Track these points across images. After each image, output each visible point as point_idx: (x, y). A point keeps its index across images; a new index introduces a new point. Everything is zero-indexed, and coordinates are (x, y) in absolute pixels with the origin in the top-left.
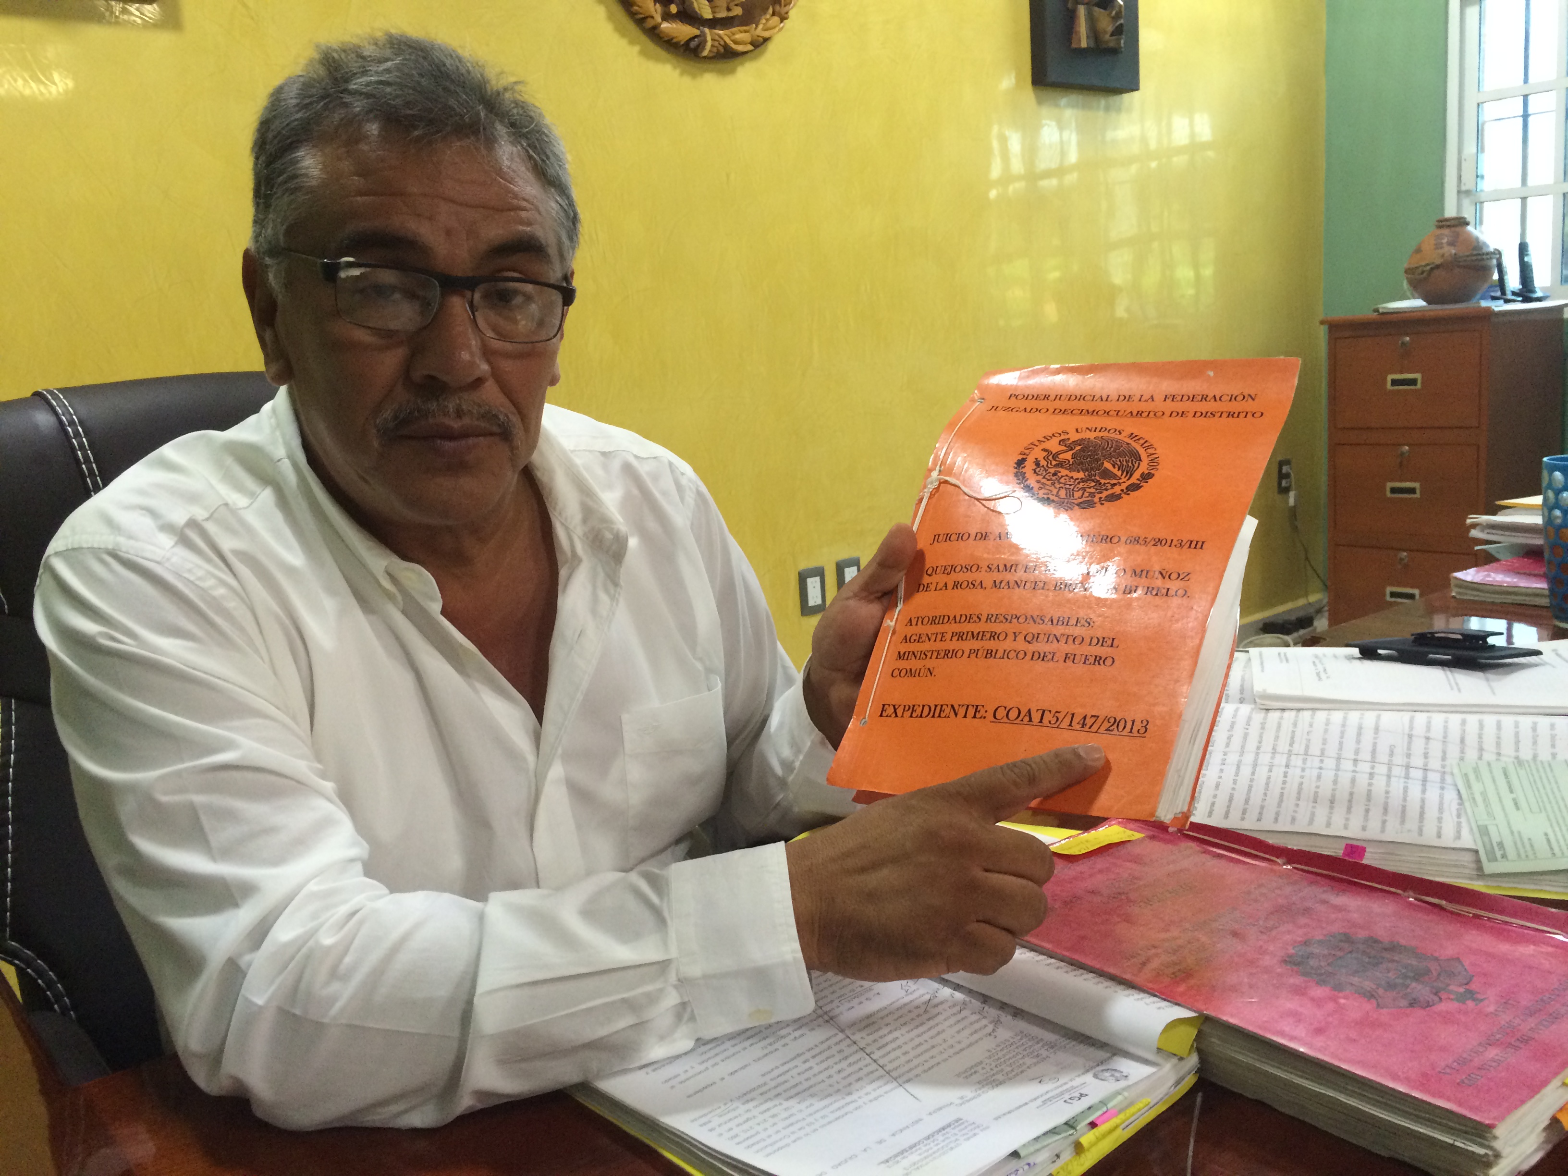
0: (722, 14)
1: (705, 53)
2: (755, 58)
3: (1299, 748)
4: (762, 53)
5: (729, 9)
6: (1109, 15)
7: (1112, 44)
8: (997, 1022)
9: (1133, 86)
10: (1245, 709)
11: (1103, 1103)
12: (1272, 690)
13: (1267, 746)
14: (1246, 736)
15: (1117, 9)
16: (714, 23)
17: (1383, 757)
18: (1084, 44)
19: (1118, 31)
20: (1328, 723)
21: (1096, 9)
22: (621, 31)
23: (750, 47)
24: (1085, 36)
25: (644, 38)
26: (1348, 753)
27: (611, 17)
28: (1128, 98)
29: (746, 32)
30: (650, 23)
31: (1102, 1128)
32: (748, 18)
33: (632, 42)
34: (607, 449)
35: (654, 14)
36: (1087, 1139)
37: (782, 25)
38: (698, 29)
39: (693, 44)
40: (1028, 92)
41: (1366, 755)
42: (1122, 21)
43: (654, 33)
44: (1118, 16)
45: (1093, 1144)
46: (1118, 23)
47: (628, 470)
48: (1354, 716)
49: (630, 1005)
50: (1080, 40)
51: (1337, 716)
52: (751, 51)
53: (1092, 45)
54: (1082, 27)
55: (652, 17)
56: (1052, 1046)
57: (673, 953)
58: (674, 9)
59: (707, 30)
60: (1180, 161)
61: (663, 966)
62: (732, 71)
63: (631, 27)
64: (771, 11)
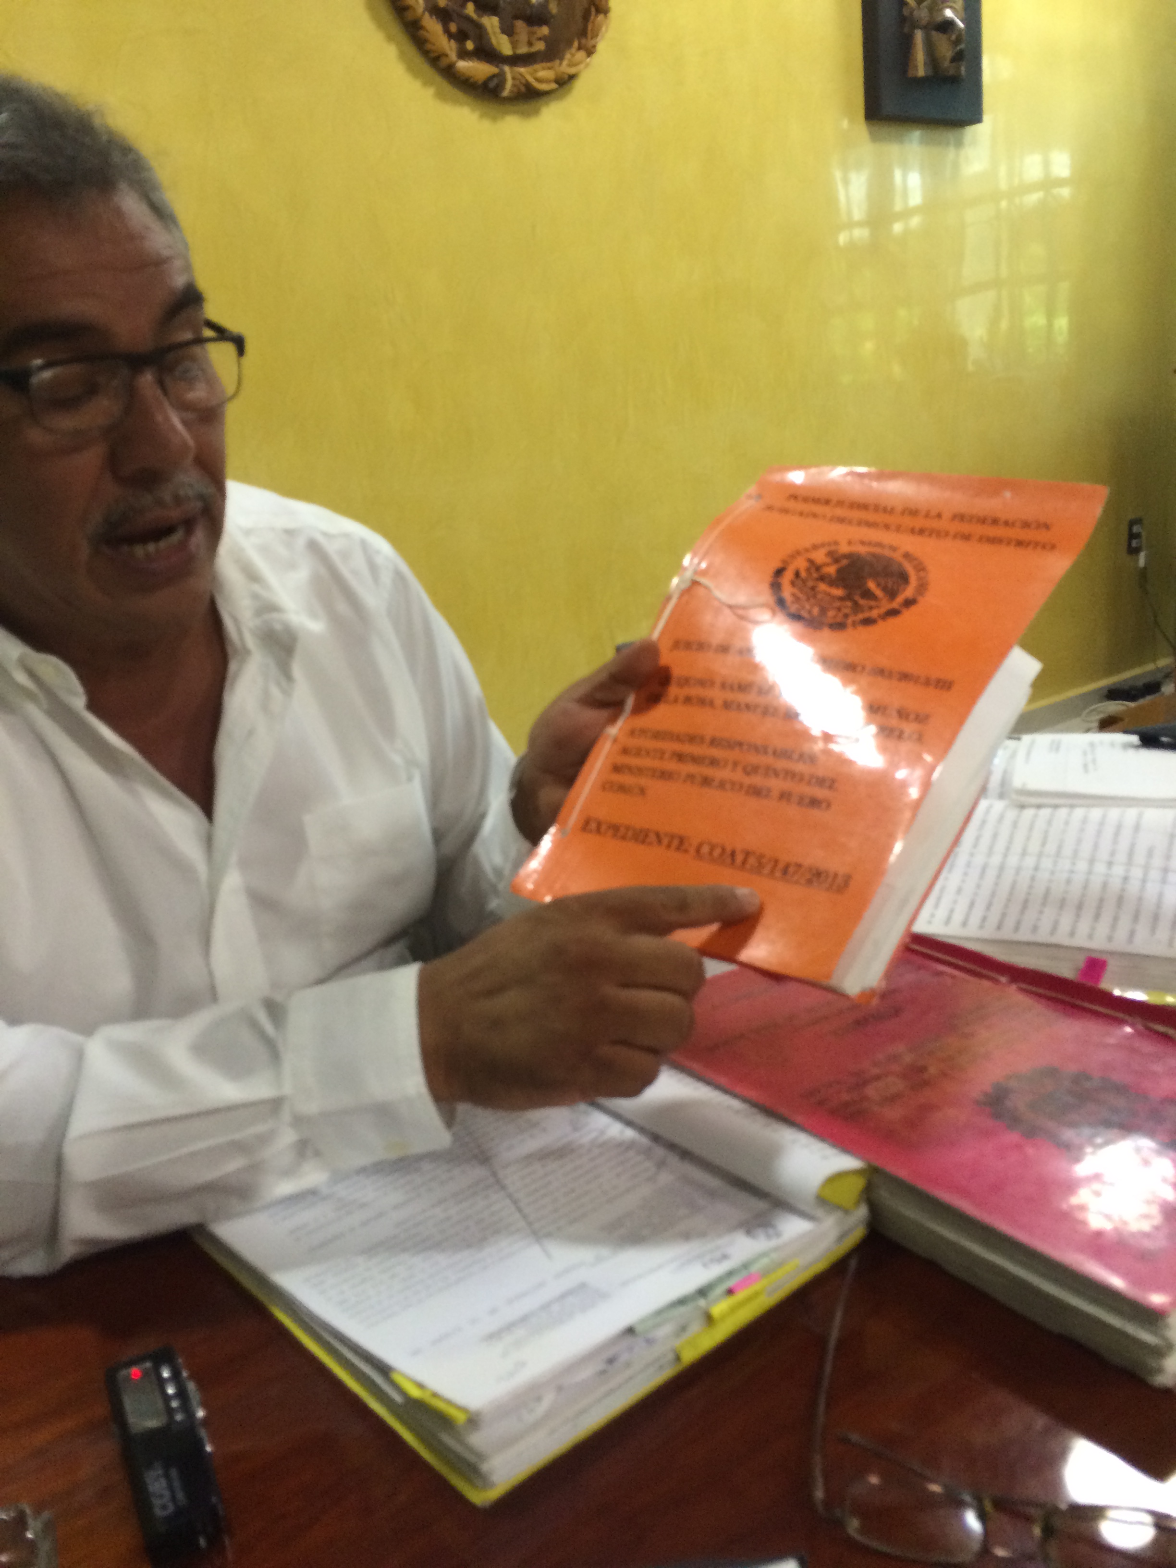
0: (523, 50)
1: (506, 93)
2: (561, 98)
3: (1051, 848)
4: (570, 90)
5: (530, 44)
6: (949, 39)
7: (952, 72)
8: (661, 1164)
9: (975, 117)
10: (999, 806)
11: (746, 1266)
12: (1034, 784)
13: (1017, 847)
14: (995, 836)
15: (957, 33)
16: (516, 60)
17: (1140, 858)
18: (921, 72)
19: (958, 57)
20: (1085, 820)
21: (934, 33)
22: (412, 70)
23: (554, 86)
24: (923, 62)
25: (438, 79)
26: (1103, 854)
27: (402, 55)
28: (972, 132)
29: (549, 68)
30: (444, 62)
31: (740, 1296)
32: (552, 53)
33: (426, 83)
34: (291, 525)
35: (449, 52)
36: (717, 1310)
37: (588, 60)
38: (497, 66)
39: (492, 85)
40: (861, 128)
41: (1121, 857)
42: (962, 46)
43: (449, 74)
44: (958, 41)
45: (724, 1317)
46: (958, 48)
47: (314, 547)
48: (1114, 813)
49: (240, 1147)
50: (916, 67)
51: (1096, 814)
52: (556, 90)
53: (930, 73)
54: (920, 55)
55: (446, 55)
56: (712, 1194)
57: (287, 1089)
58: (470, 45)
59: (507, 69)
60: (1033, 198)
61: (275, 1105)
62: (536, 112)
63: (426, 68)
64: (576, 44)
